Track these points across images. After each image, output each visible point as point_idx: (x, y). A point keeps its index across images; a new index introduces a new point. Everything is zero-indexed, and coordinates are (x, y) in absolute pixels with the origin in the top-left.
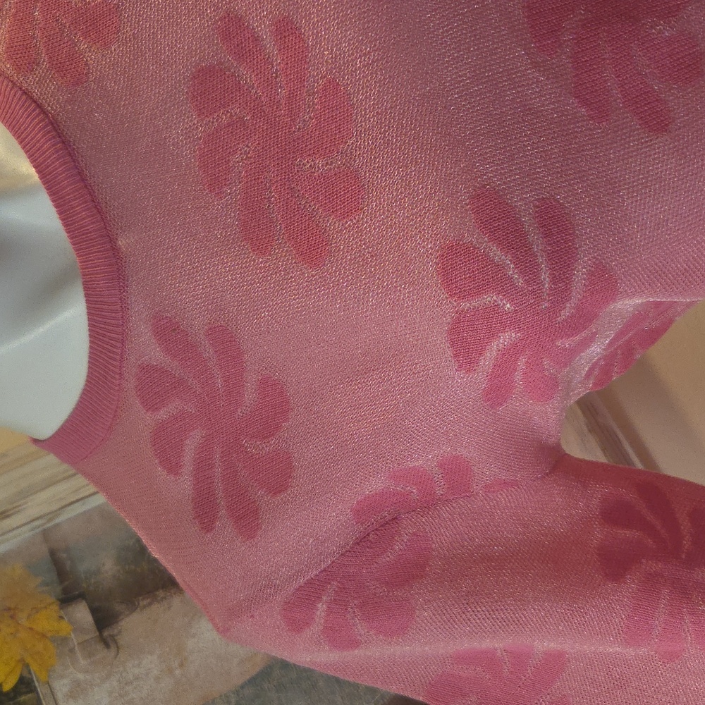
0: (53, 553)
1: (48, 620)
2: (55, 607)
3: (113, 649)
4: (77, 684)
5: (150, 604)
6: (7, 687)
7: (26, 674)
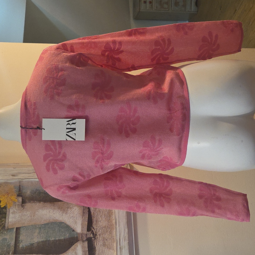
0: (20, 186)
1: (14, 198)
2: (16, 196)
3: (23, 208)
4: (14, 211)
5: (33, 203)
6: (2, 207)
7: (6, 206)
